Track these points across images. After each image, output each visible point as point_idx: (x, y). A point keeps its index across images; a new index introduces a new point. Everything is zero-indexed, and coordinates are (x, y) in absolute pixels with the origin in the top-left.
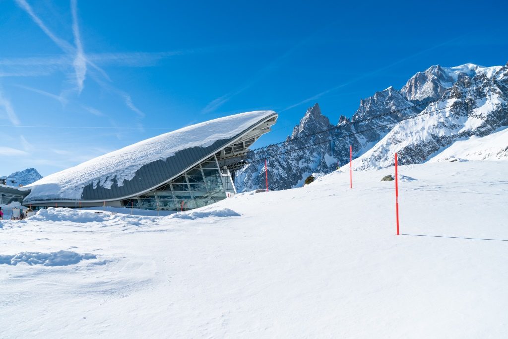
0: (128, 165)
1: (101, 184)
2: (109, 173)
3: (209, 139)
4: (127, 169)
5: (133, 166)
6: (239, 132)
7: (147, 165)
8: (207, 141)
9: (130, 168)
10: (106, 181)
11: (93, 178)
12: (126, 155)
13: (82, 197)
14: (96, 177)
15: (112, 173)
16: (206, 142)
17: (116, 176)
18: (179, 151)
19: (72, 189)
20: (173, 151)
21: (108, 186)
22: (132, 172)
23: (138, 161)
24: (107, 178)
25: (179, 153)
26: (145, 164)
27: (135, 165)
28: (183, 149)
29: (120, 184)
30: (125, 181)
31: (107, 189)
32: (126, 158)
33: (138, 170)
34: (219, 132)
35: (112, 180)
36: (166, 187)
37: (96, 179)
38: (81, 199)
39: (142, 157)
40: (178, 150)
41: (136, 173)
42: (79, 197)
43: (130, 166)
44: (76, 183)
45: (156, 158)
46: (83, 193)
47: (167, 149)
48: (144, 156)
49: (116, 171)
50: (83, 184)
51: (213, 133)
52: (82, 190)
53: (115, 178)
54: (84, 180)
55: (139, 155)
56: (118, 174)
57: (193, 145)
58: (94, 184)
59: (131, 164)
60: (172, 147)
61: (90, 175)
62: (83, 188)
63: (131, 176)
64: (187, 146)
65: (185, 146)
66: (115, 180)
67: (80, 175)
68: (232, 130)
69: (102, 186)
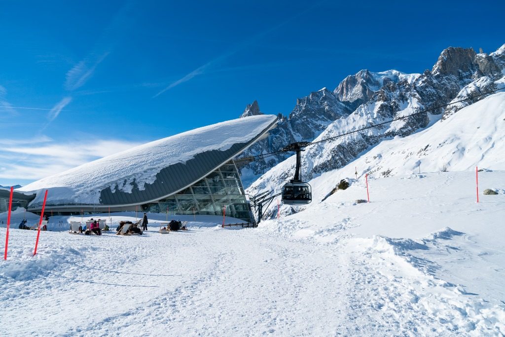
0: (146, 168)
1: (120, 188)
2: (127, 177)
3: (226, 142)
4: (145, 172)
5: (152, 169)
6: (254, 136)
7: (167, 168)
8: (225, 145)
9: (148, 171)
10: (124, 184)
11: (109, 181)
12: (139, 157)
13: (101, 202)
14: (113, 180)
15: (130, 176)
16: (223, 146)
17: (135, 179)
18: (198, 155)
19: (87, 193)
20: (191, 154)
21: (128, 189)
22: (152, 175)
23: (156, 164)
24: (125, 181)
25: (198, 156)
26: (164, 167)
27: (155, 168)
28: (201, 152)
29: (141, 187)
30: (146, 185)
31: (128, 193)
32: (141, 160)
33: (158, 173)
34: (235, 136)
35: (131, 184)
36: (187, 191)
37: (112, 182)
38: (99, 203)
39: (158, 160)
40: (195, 153)
41: (156, 176)
42: (98, 202)
43: (148, 169)
44: (91, 186)
45: (174, 161)
46: (101, 198)
47: (184, 152)
48: (162, 159)
49: (134, 174)
50: (99, 188)
51: (229, 136)
52: (99, 195)
53: (134, 181)
54: (99, 183)
55: (155, 157)
56: (137, 177)
57: (211, 148)
58: (111, 188)
59: (149, 167)
60: (190, 150)
61: (104, 178)
62: (99, 192)
63: (152, 180)
64: (205, 149)
65: (203, 150)
66: (134, 184)
67: (92, 178)
68: (247, 133)
69: (121, 190)
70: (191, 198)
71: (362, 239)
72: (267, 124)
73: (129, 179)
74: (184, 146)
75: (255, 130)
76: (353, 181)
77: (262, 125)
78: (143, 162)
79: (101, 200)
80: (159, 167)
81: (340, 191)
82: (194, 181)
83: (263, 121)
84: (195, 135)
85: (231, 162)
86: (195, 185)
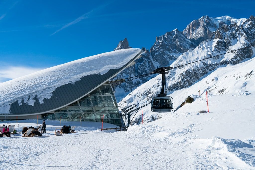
0: (45, 87)
1: (25, 101)
2: (30, 93)
3: (104, 68)
4: (44, 90)
5: (49, 88)
6: (125, 64)
7: (60, 87)
8: (103, 70)
9: (46, 90)
10: (28, 99)
11: (17, 97)
12: (40, 79)
13: (10, 112)
14: (20, 96)
15: (33, 93)
16: (102, 71)
17: (36, 95)
18: (83, 77)
20: (78, 77)
21: (32, 103)
22: (50, 92)
23: (53, 84)
24: (29, 97)
25: (83, 78)
26: (59, 86)
27: (51, 87)
29: (41, 101)
30: (45, 100)
31: (31, 105)
32: (41, 81)
33: (54, 91)
34: (111, 64)
35: (34, 99)
36: (75, 104)
37: (19, 98)
38: (10, 113)
39: (54, 81)
40: (82, 76)
41: (53, 93)
42: (9, 112)
43: (46, 88)
44: (3, 101)
45: (66, 82)
46: (11, 109)
47: (73, 75)
48: (57, 81)
49: (36, 92)
50: (9, 102)
51: (106, 64)
52: (9, 107)
53: (36, 97)
54: (9, 98)
55: (52, 79)
56: (38, 94)
57: (93, 73)
58: (18, 102)
59: (47, 87)
60: (77, 74)
61: (14, 94)
62: (10, 105)
63: (50, 96)
64: (89, 73)
65: (87, 74)
66: (36, 99)
67: (4, 94)
68: (120, 62)
69: (26, 103)
70: (78, 109)
71: (204, 139)
72: (134, 55)
73: (32, 95)
74: (73, 71)
75: (125, 60)
76: (197, 97)
77: (131, 56)
78: (43, 82)
79: (11, 111)
80: (54, 87)
81: (187, 104)
82: (81, 96)
83: (131, 53)
84: (81, 63)
85: (108, 82)
86: (81, 99)
